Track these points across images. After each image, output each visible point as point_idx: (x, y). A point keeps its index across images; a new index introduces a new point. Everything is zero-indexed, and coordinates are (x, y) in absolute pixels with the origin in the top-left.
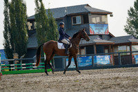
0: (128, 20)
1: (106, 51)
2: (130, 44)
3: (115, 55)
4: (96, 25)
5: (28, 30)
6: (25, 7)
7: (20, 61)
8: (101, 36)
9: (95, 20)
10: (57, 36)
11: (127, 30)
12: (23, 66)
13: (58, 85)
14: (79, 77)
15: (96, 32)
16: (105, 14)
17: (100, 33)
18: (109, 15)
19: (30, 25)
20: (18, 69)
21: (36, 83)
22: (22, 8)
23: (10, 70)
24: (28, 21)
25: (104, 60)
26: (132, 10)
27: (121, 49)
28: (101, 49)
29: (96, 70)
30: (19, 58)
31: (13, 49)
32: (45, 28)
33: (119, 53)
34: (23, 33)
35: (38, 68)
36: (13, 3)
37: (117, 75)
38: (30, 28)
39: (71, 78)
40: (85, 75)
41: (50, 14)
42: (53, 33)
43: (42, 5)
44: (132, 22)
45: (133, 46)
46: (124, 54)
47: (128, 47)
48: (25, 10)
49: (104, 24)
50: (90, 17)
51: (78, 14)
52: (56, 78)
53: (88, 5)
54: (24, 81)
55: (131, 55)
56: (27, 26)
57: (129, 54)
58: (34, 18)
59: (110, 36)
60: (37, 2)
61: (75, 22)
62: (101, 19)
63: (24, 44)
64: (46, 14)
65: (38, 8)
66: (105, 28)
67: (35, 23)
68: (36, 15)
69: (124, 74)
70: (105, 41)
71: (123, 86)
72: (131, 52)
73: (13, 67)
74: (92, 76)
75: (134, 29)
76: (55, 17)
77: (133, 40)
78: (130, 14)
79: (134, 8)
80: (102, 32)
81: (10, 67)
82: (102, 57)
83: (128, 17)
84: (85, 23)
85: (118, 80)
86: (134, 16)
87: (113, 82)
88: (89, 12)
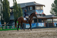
0: (51, 8)
1: (42, 21)
2: (52, 18)
3: (46, 23)
4: (38, 10)
5: (10, 13)
6: (9, 3)
7: (7, 25)
8: (40, 15)
9: (38, 8)
10: (22, 15)
11: (51, 13)
12: (8, 27)
13: (23, 35)
14: (31, 32)
15: (38, 13)
16: (42, 6)
17: (40, 14)
18: (43, 6)
19: (11, 10)
20: (6, 29)
21: (13, 34)
22: (8, 3)
23: (3, 29)
24: (10, 9)
25: (42, 25)
26: (53, 4)
27: (48, 20)
28: (40, 20)
29: (38, 29)
30: (6, 24)
31: (4, 20)
32: (17, 12)
33: (48, 22)
34: (8, 14)
35: (14, 28)
36: (4, 1)
37: (47, 31)
38: (11, 12)
39: (28, 32)
40: (34, 31)
41: (19, 6)
42: (20, 14)
43: (16, 2)
44: (53, 9)
45: (53, 19)
46: (50, 22)
47: (52, 20)
48: (9, 4)
49: (42, 10)
50: (36, 7)
51: (31, 6)
52: (22, 32)
53: (35, 2)
54: (8, 33)
55: (53, 23)
56: (10, 11)
57: (52, 22)
58: (13, 7)
59: (44, 15)
60: (14, 1)
61: (29, 9)
62: (40, 8)
63: (8, 18)
64: (18, 6)
65: (14, 3)
66: (42, 12)
67: (13, 10)
68: (13, 6)
69: (50, 30)
70: (42, 17)
71: (49, 35)
72: (53, 21)
73: (4, 28)
74: (37, 32)
75: (54, 12)
76: (21, 7)
77: (53, 16)
78: (52, 6)
79: (54, 3)
80: (41, 13)
81: (3, 28)
82: (41, 23)
83: (52, 7)
84: (34, 9)
85: (47, 33)
86: (54, 6)
87: (45, 34)
88: (36, 5)
